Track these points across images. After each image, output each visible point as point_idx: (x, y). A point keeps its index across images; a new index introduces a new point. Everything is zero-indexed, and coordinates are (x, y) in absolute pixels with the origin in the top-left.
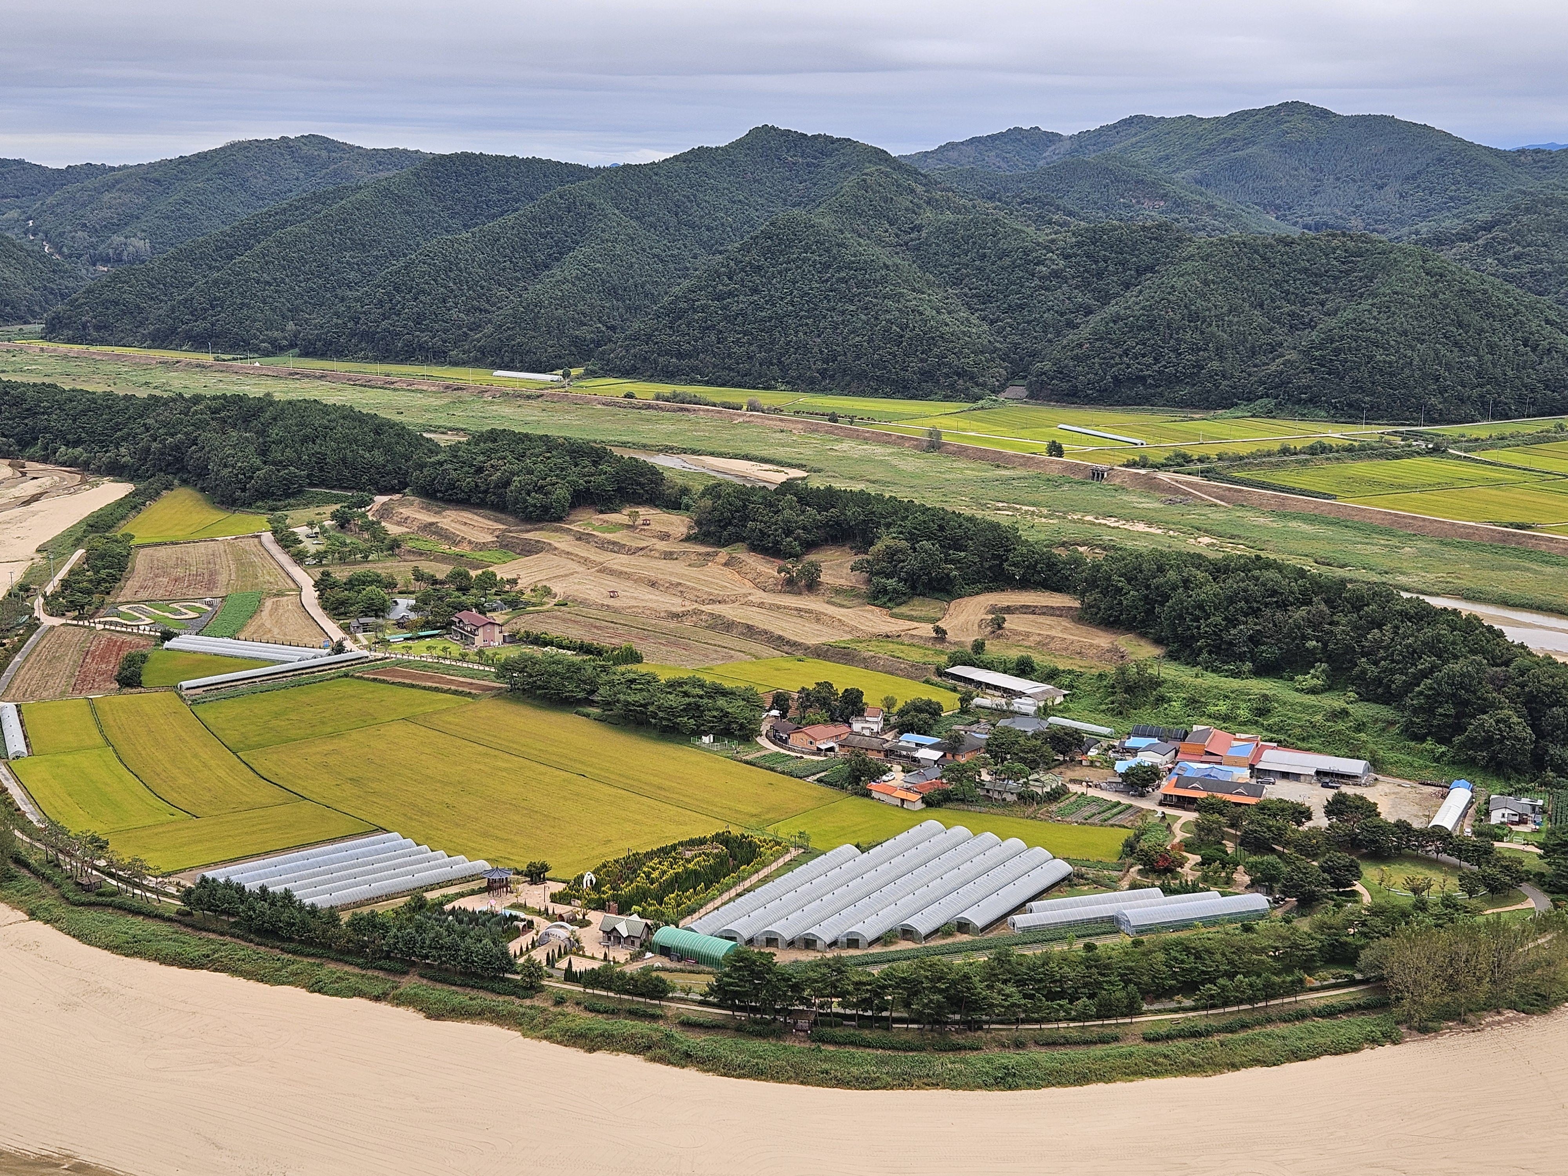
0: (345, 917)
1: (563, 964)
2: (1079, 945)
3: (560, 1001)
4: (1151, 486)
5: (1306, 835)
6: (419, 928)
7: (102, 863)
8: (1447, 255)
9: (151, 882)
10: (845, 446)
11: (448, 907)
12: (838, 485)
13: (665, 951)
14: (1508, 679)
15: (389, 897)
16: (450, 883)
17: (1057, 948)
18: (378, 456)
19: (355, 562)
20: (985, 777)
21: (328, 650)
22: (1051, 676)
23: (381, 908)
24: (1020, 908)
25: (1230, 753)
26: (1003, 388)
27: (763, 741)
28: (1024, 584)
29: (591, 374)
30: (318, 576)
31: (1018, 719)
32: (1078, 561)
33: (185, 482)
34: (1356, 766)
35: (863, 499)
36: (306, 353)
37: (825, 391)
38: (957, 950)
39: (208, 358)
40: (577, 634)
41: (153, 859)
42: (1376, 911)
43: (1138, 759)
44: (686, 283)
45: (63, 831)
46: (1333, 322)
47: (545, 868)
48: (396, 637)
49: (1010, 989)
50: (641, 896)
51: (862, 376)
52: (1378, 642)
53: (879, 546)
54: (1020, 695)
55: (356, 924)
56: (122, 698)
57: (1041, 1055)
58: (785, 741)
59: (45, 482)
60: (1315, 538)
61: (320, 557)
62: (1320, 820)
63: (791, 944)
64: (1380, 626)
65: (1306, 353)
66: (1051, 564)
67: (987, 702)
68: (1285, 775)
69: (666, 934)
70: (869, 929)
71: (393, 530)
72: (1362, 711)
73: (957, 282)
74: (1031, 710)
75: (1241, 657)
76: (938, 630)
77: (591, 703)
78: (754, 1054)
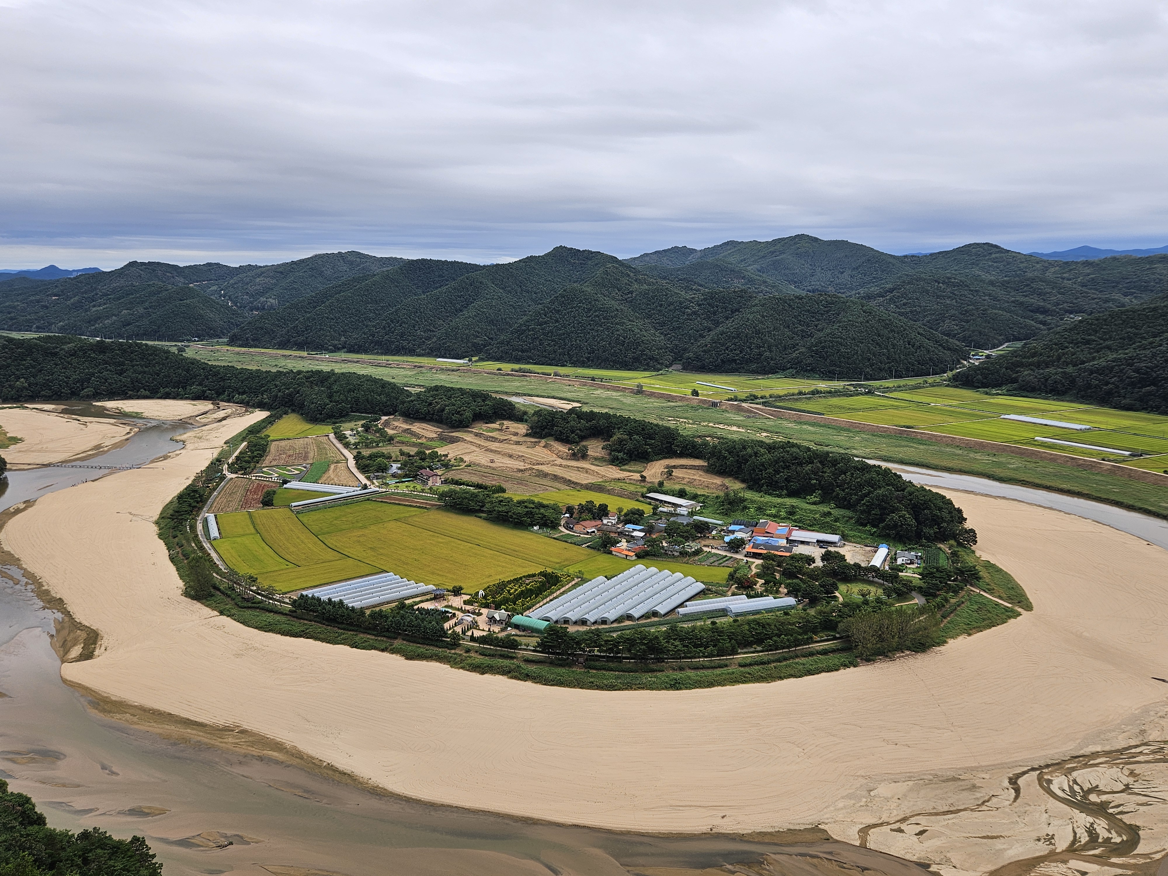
0: (368, 612)
1: (469, 633)
2: (709, 622)
3: (468, 651)
4: (739, 409)
5: (812, 570)
6: (403, 617)
7: (254, 588)
8: (873, 303)
9: (277, 597)
10: (599, 392)
11: (416, 607)
12: (596, 410)
13: (517, 626)
14: (904, 497)
15: (388, 603)
16: (417, 596)
17: (699, 623)
18: (383, 398)
19: (373, 447)
20: (665, 544)
21: (360, 488)
22: (694, 497)
23: (384, 608)
24: (681, 605)
25: (777, 532)
26: (671, 365)
27: (562, 529)
28: (681, 455)
29: (481, 360)
30: (355, 454)
31: (679, 517)
32: (706, 444)
33: (293, 411)
34: (835, 538)
35: (607, 416)
36: (350, 351)
37: (589, 367)
38: (652, 625)
39: (305, 354)
40: (475, 479)
41: (278, 586)
42: (845, 605)
43: (735, 535)
44: (525, 318)
45: (236, 573)
46: (821, 334)
47: (461, 588)
48: (392, 482)
49: (677, 643)
50: (505, 601)
51: (606, 360)
52: (844, 481)
53: (615, 438)
54: (681, 506)
55: (373, 615)
56: (262, 512)
57: (691, 673)
58: (572, 528)
59: (229, 411)
60: (815, 433)
61: (356, 444)
62: (819, 563)
63: (575, 623)
64: (845, 474)
65: (809, 348)
66: (694, 445)
67: (665, 509)
68: (803, 542)
69: (517, 619)
70: (612, 615)
71: (390, 432)
72: (837, 512)
73: (649, 316)
74: (686, 513)
75: (782, 488)
76: (642, 476)
77: (483, 512)
78: (559, 675)
